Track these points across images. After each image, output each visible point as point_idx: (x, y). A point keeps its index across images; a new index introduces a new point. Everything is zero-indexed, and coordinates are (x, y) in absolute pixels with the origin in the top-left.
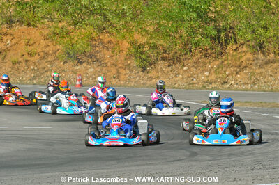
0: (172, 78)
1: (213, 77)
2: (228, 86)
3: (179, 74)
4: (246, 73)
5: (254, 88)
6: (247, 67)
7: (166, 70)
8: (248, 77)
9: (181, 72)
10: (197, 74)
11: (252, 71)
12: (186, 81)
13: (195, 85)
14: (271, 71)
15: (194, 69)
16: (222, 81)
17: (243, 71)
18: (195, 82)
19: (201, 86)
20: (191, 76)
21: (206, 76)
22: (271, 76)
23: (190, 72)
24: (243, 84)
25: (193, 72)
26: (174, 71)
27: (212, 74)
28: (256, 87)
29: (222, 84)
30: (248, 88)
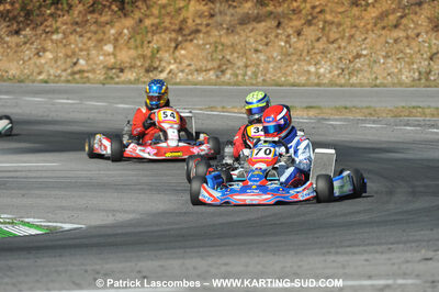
0: (30, 59)
1: (125, 56)
2: (164, 75)
3: (45, 50)
4: (198, 46)
5: (223, 79)
6: (198, 31)
7: (12, 41)
8: (204, 54)
9: (49, 45)
10: (85, 50)
11: (212, 40)
12: (63, 67)
13: (86, 75)
14: (256, 41)
15: (77, 38)
16: (147, 65)
17: (191, 40)
18: (85, 68)
19: (102, 78)
20: (74, 53)
21: (109, 55)
22: (256, 51)
23: (70, 44)
24: (197, 70)
25: (77, 46)
26: (32, 44)
27: (121, 49)
28: (228, 76)
29: (148, 71)
30: (210, 79)
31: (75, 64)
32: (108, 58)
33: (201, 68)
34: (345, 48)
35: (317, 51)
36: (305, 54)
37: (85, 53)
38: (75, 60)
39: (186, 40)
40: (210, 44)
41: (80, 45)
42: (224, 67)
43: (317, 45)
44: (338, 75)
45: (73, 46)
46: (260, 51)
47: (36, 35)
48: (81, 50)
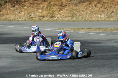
0: (17, 14)
1: (45, 13)
2: (56, 18)
3: (22, 12)
4: (66, 10)
5: (73, 19)
6: (66, 5)
7: (12, 9)
8: (68, 12)
9: (23, 10)
10: (34, 11)
11: (70, 8)
12: (27, 16)
13: (33, 18)
14: (83, 8)
15: (31, 8)
16: (51, 15)
17: (64, 8)
18: (33, 17)
19: (38, 19)
20: (30, 12)
21: (40, 13)
22: (83, 11)
23: (29, 10)
24: (65, 17)
25: (31, 10)
26: (18, 10)
27: (44, 11)
28: (74, 18)
29: (51, 17)
30: (69, 19)
31: (30, 15)
32: (40, 14)
33: (67, 16)
34: (109, 10)
35: (101, 11)
36: (97, 12)
37: (33, 12)
38: (30, 14)
39: (63, 8)
40: (70, 9)
41: (32, 10)
42: (74, 16)
43: (101, 9)
44: (107, 18)
45: (30, 10)
46: (84, 11)
47: (19, 7)
48: (32, 11)
